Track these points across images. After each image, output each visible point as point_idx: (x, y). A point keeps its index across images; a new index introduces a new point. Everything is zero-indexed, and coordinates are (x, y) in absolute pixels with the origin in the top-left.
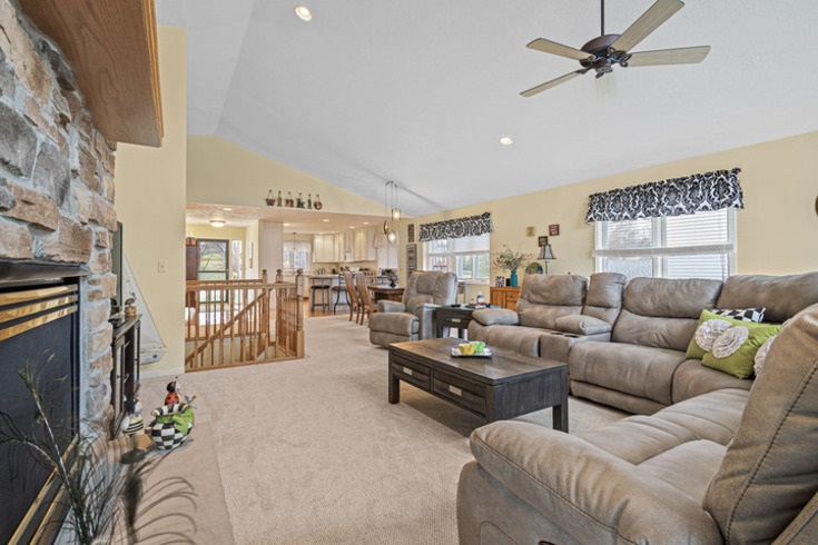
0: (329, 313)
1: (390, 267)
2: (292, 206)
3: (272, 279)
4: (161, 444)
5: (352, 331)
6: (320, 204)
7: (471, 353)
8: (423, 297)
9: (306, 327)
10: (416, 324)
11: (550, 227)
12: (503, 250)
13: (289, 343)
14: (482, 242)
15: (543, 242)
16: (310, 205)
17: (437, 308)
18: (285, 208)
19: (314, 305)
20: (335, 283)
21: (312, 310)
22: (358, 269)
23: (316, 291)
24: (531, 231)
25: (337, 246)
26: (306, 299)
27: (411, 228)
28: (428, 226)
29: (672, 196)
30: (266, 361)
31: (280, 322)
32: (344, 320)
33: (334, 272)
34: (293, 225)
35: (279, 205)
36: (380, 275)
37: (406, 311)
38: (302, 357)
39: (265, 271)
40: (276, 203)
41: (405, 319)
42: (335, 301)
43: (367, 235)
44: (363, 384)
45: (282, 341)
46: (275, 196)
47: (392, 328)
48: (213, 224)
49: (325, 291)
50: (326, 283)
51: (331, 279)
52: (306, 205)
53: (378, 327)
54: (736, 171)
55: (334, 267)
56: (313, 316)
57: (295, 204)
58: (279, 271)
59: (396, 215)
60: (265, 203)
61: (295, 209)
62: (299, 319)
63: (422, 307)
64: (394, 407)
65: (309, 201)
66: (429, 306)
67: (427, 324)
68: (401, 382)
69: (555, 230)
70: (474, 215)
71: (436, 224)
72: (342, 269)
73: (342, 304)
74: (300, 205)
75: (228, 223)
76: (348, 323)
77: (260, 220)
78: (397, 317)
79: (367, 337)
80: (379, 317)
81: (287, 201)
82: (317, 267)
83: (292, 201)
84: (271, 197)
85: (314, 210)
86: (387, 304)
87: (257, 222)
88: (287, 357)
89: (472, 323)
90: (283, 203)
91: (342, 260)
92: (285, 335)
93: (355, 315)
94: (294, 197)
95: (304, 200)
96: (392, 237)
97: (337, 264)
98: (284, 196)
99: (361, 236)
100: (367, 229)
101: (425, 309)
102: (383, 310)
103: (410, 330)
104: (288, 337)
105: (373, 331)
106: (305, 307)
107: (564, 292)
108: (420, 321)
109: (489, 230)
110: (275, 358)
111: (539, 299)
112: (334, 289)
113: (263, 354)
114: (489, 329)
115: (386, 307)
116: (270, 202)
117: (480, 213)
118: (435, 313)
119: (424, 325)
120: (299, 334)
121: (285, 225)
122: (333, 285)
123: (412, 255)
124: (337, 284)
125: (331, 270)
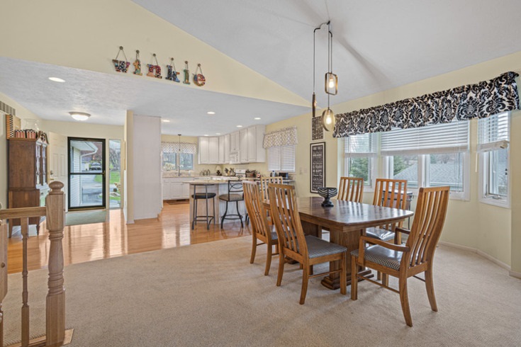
1: (284, 170)
2: (158, 75)
6: (203, 78)
16: (187, 77)
20: (223, 191)
22: (243, 171)
23: (199, 200)
25: (221, 148)
28: (348, 116)
33: (219, 174)
35: (137, 71)
40: (131, 69)
42: (222, 213)
43: (255, 134)
46: (129, 57)
48: (75, 117)
49: (210, 200)
50: (210, 190)
51: (216, 185)
52: (181, 77)
55: (218, 168)
57: (164, 73)
59: (331, 85)
60: (112, 67)
61: (164, 81)
65: (186, 72)
71: (362, 112)
72: (227, 170)
73: (232, 216)
74: (172, 76)
81: (151, 68)
82: (202, 168)
83: (158, 69)
84: (121, 59)
85: (192, 85)
90: (144, 70)
91: (227, 161)
94: (162, 62)
95: (178, 68)
97: (221, 165)
98: (145, 60)
99: (248, 136)
100: (257, 128)
112: (221, 198)
116: (121, 66)
121: (165, 121)
122: (220, 194)
123: (318, 156)
124: (226, 192)
125: (215, 172)
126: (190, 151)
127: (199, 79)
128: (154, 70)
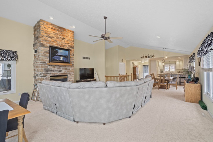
6: (154, 56)
16: (151, 57)
35: (144, 58)
46: (143, 56)
48: (142, 62)
52: (150, 57)
57: (147, 57)
60: (140, 58)
65: (151, 56)
74: (149, 57)
77: (149, 61)
85: (152, 57)
90: (145, 57)
94: (147, 55)
95: (150, 56)
116: (142, 58)
127: (153, 56)
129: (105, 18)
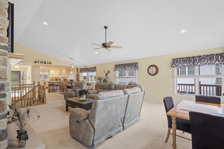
0: (54, 92)
1: (72, 79)
2: (42, 63)
3: (36, 84)
4: (15, 120)
5: (60, 96)
6: (51, 63)
7: (82, 100)
8: (78, 88)
9: (47, 96)
10: (75, 94)
11: (108, 71)
12: (98, 76)
13: (42, 100)
14: (94, 74)
15: (107, 74)
17: (80, 90)
18: (40, 64)
19: (49, 90)
20: (56, 84)
21: (49, 91)
22: (63, 79)
23: (50, 86)
24: (104, 72)
25: (57, 73)
26: (47, 88)
27: (77, 69)
28: (82, 69)
29: (128, 67)
30: (35, 105)
31: (39, 96)
32: (58, 93)
33: (56, 80)
34: (43, 67)
35: (38, 63)
36: (69, 81)
37: (73, 91)
38: (46, 104)
39: (34, 82)
40: (37, 62)
41: (72, 93)
42: (56, 88)
43: (66, 70)
44: (61, 108)
45: (40, 100)
46: (37, 60)
47: (69, 96)
48: (15, 67)
49: (53, 86)
50: (53, 84)
51: (55, 82)
52: (47, 63)
53: (66, 95)
54: (138, 63)
55: (56, 79)
56: (49, 93)
57: (43, 63)
58: (39, 82)
59: (73, 67)
62: (45, 94)
63: (77, 90)
64: (67, 112)
65: (48, 62)
66: (78, 90)
67: (78, 94)
68: (69, 107)
69: (109, 72)
70: (92, 67)
71: (84, 69)
72: (58, 79)
73: (58, 89)
74: (45, 63)
75: (20, 66)
76: (59, 94)
77: (32, 66)
78: (71, 93)
79: (63, 98)
80: (66, 93)
81: (41, 62)
82: (51, 79)
84: (36, 61)
85: (49, 64)
86: (68, 89)
87: (31, 66)
88: (41, 104)
89: (87, 93)
90: (40, 62)
91: (58, 77)
92: (41, 98)
93: (61, 92)
94: (43, 61)
95: (46, 61)
96: (71, 72)
97: (57, 78)
98: (40, 61)
99: (64, 71)
100: (66, 69)
101: (77, 91)
102: (67, 91)
103: (73, 95)
104: (41, 99)
105: (65, 96)
106: (47, 90)
107: (105, 87)
108: (76, 93)
109: (96, 71)
110: (38, 104)
111: (101, 88)
112: (56, 85)
113: (34, 103)
114: (90, 94)
115: (68, 90)
116: (35, 62)
117: (94, 67)
118: (80, 91)
119: (77, 94)
120: (44, 98)
121: (40, 67)
122: (55, 84)
123: (78, 76)
124: (57, 84)
125: (55, 80)
126: (47, 73)
128: (42, 62)
129: (106, 28)
